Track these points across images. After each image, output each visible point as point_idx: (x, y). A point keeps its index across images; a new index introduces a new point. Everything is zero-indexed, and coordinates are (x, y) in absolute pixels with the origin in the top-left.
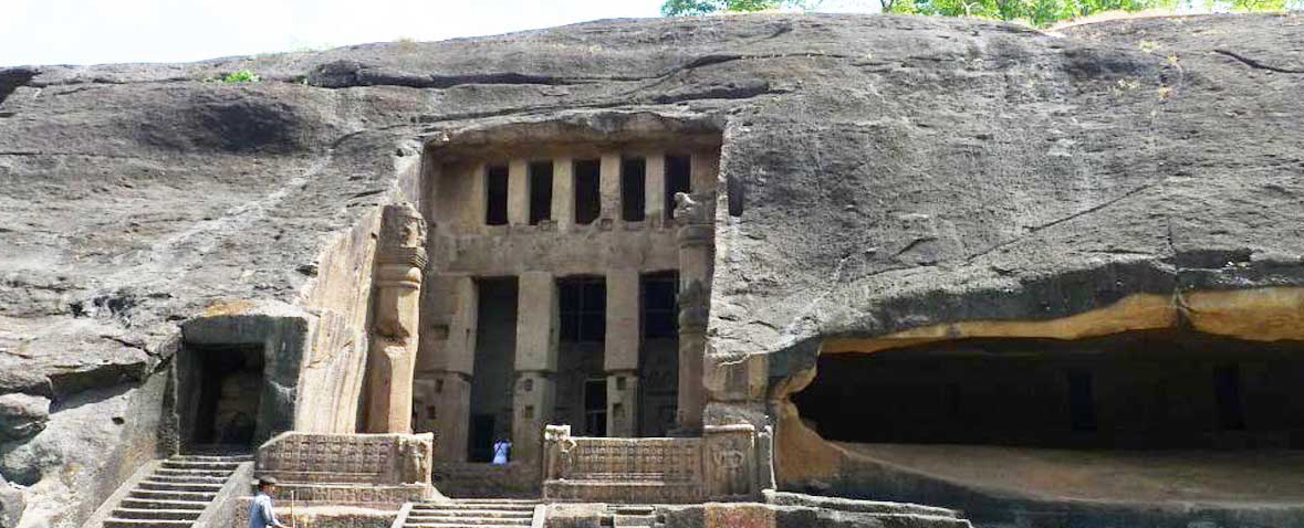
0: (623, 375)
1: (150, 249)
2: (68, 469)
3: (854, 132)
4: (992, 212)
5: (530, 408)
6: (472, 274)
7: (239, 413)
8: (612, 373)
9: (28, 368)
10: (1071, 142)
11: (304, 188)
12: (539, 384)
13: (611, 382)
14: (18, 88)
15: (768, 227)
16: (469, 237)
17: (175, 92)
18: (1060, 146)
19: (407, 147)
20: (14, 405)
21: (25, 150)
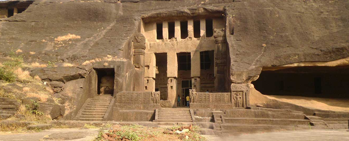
0: (196, 78)
1: (77, 45)
2: (71, 100)
3: (264, 11)
4: (307, 32)
5: (172, 87)
6: (155, 52)
7: (107, 87)
8: (193, 78)
9: (57, 75)
10: (327, 13)
11: (111, 29)
12: (174, 81)
13: (193, 80)
14: (30, 5)
15: (241, 37)
16: (153, 42)
17: (72, 5)
18: (324, 14)
19: (136, 18)
20: (56, 84)
21: (37, 21)
